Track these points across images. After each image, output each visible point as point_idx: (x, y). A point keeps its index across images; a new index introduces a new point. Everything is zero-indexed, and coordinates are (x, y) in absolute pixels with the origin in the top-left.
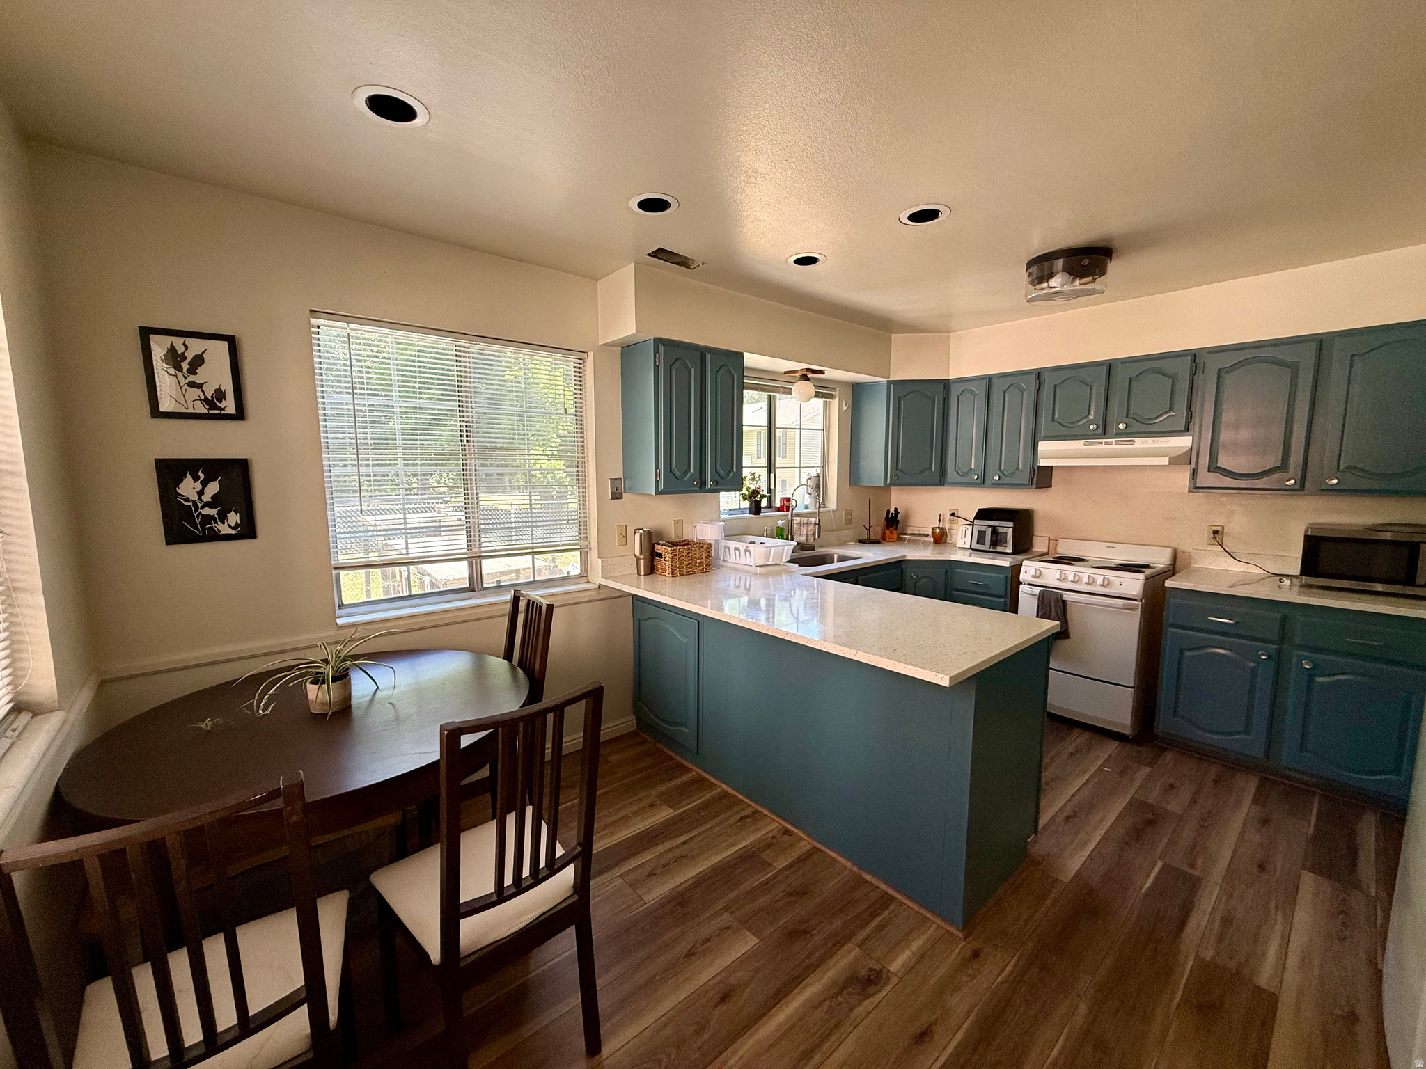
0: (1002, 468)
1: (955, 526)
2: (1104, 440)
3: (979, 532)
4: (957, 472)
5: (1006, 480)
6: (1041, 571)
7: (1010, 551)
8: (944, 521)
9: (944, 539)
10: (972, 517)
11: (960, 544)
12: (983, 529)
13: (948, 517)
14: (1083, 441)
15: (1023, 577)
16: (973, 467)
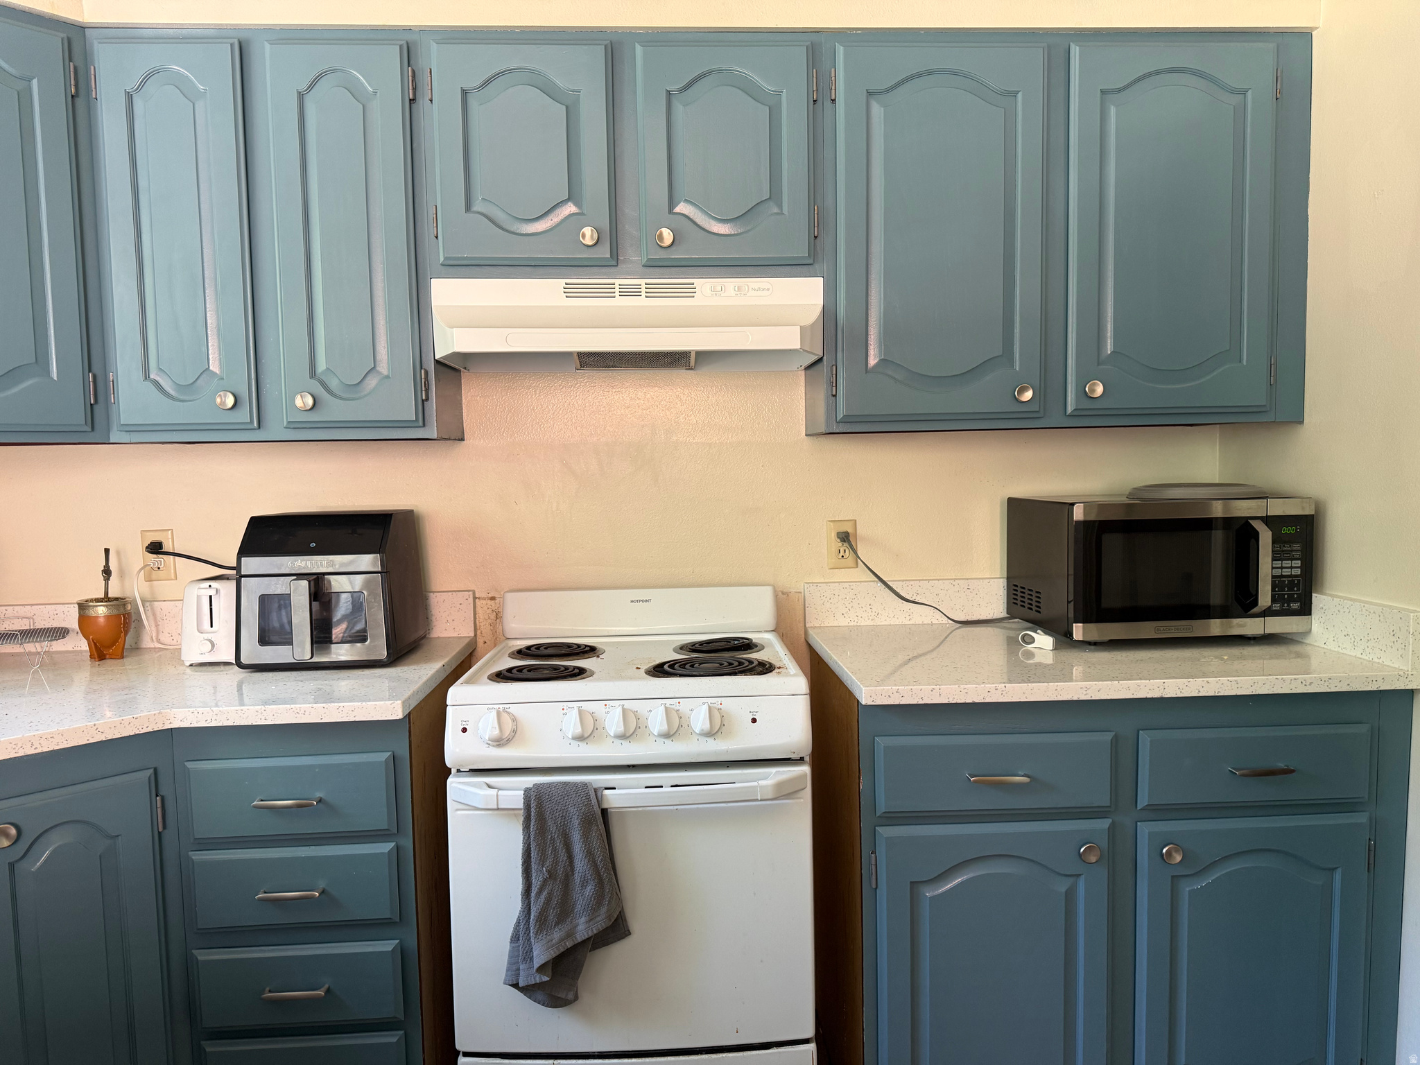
0: (322, 365)
1: (164, 588)
2: (618, 282)
3: (264, 600)
4: (157, 384)
5: (336, 410)
6: (514, 720)
7: (383, 654)
8: (122, 574)
9: (129, 640)
10: (227, 548)
11: (195, 651)
12: (277, 587)
13: (137, 557)
14: (562, 282)
15: (456, 749)
16: (214, 367)
